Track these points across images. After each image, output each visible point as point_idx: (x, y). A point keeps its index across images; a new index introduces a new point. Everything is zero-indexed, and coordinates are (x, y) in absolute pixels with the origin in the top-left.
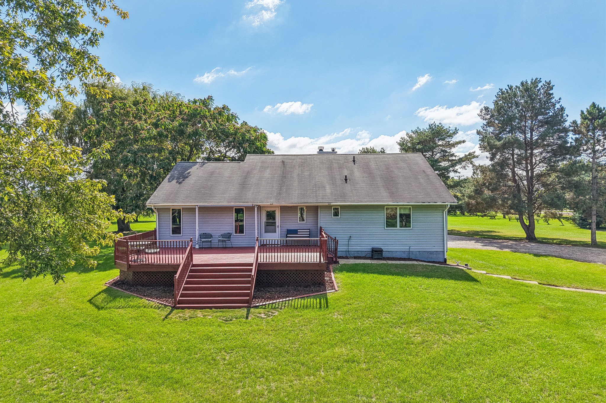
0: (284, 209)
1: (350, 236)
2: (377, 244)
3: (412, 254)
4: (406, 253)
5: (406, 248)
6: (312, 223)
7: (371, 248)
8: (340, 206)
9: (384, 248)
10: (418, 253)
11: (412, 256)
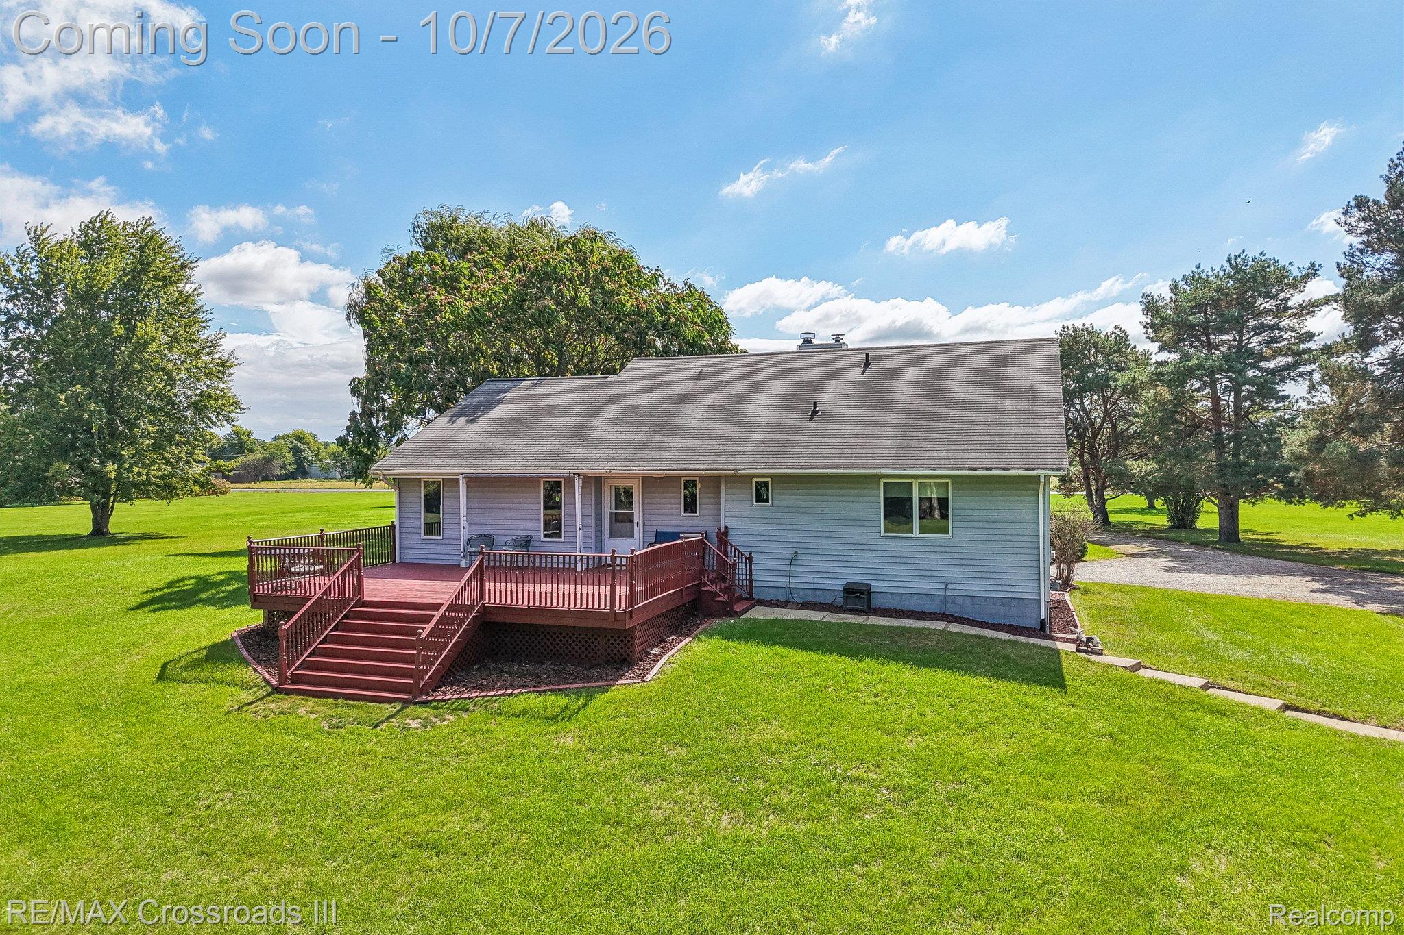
0: (651, 483)
1: (796, 552)
2: (858, 575)
3: (953, 603)
4: (938, 600)
5: (936, 587)
6: (711, 518)
7: (845, 582)
8: (773, 477)
9: (878, 585)
10: (968, 601)
11: (952, 610)
